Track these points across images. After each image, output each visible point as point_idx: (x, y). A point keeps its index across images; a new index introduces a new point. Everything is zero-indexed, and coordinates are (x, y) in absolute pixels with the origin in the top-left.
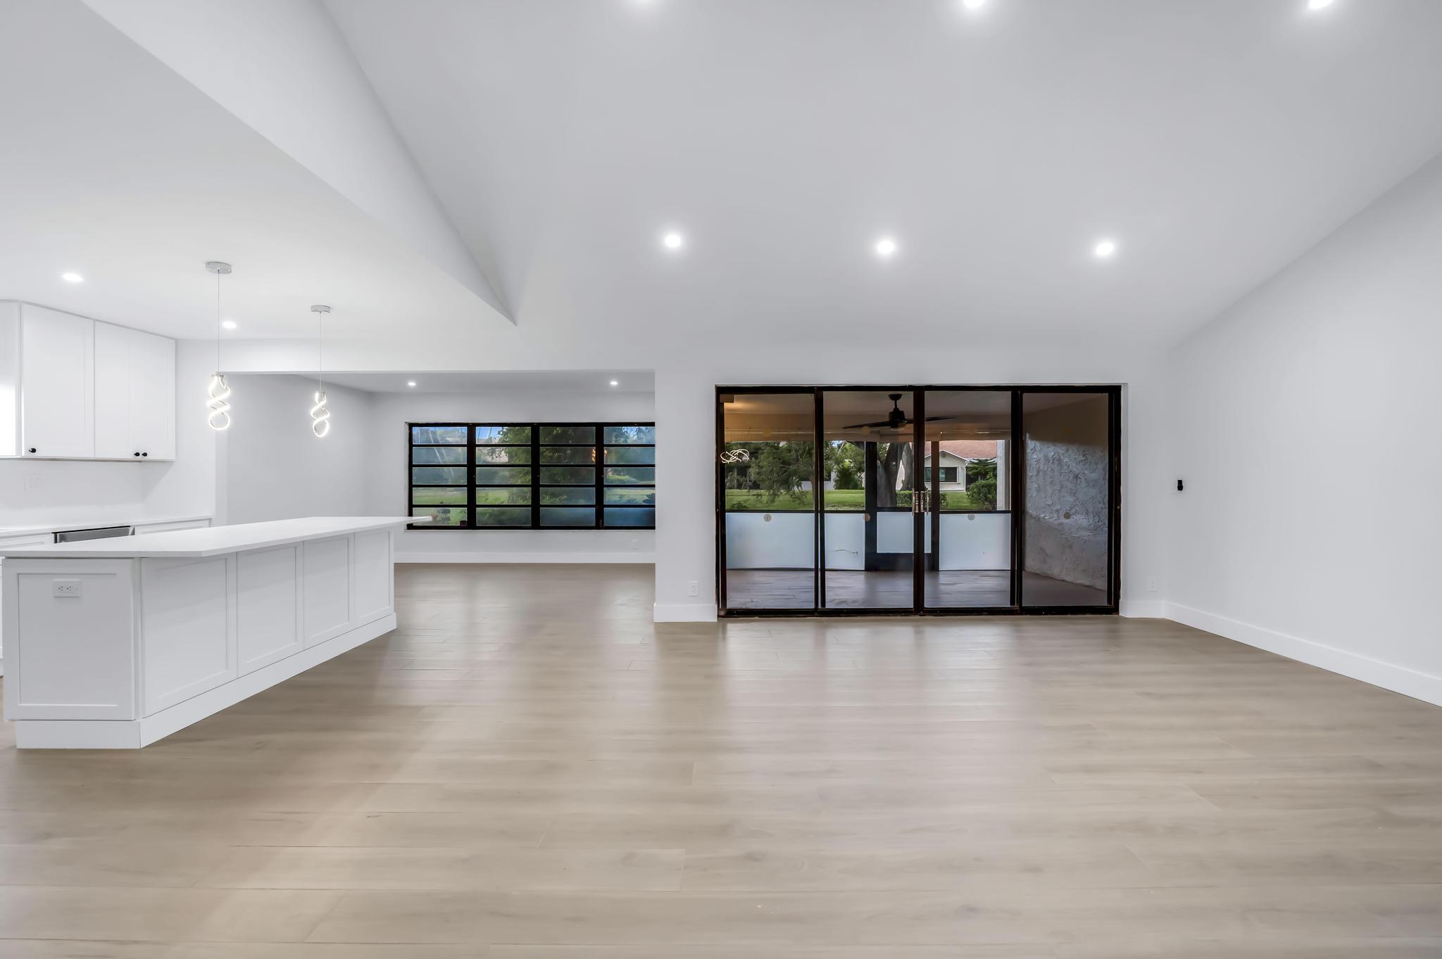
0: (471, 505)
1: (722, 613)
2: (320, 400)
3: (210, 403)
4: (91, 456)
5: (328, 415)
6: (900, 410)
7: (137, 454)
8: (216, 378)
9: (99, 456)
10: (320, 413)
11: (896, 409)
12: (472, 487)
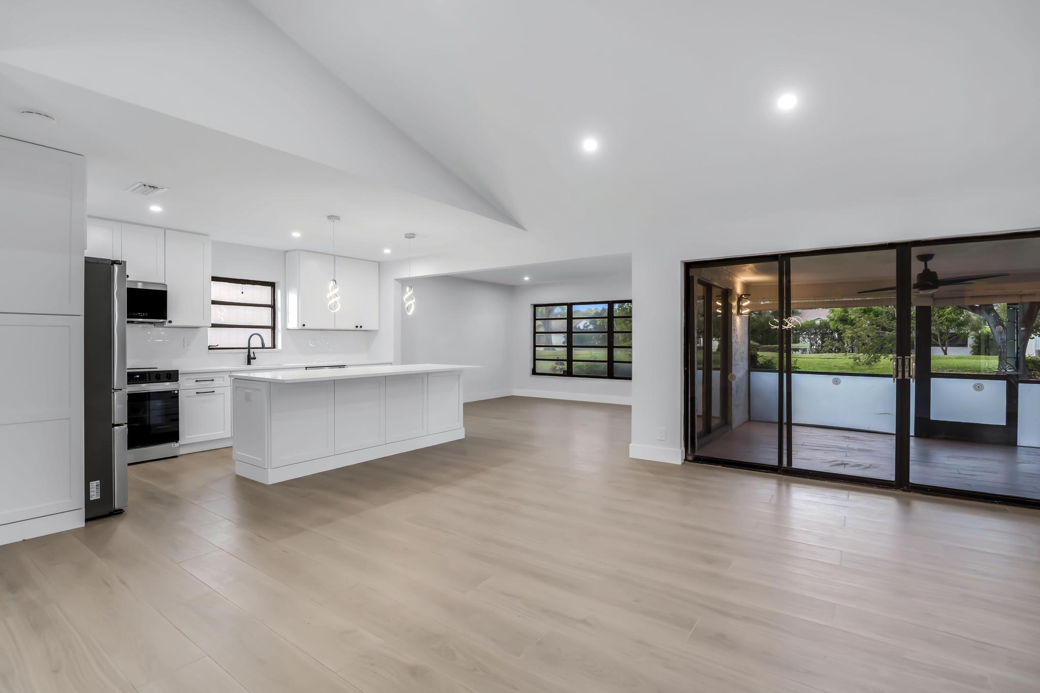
0: (570, 360)
1: (690, 458)
2: (410, 291)
3: (329, 295)
4: (333, 328)
5: (414, 301)
6: (931, 271)
7: (357, 327)
8: (332, 282)
9: (337, 328)
10: (410, 298)
11: (926, 271)
12: (570, 346)
